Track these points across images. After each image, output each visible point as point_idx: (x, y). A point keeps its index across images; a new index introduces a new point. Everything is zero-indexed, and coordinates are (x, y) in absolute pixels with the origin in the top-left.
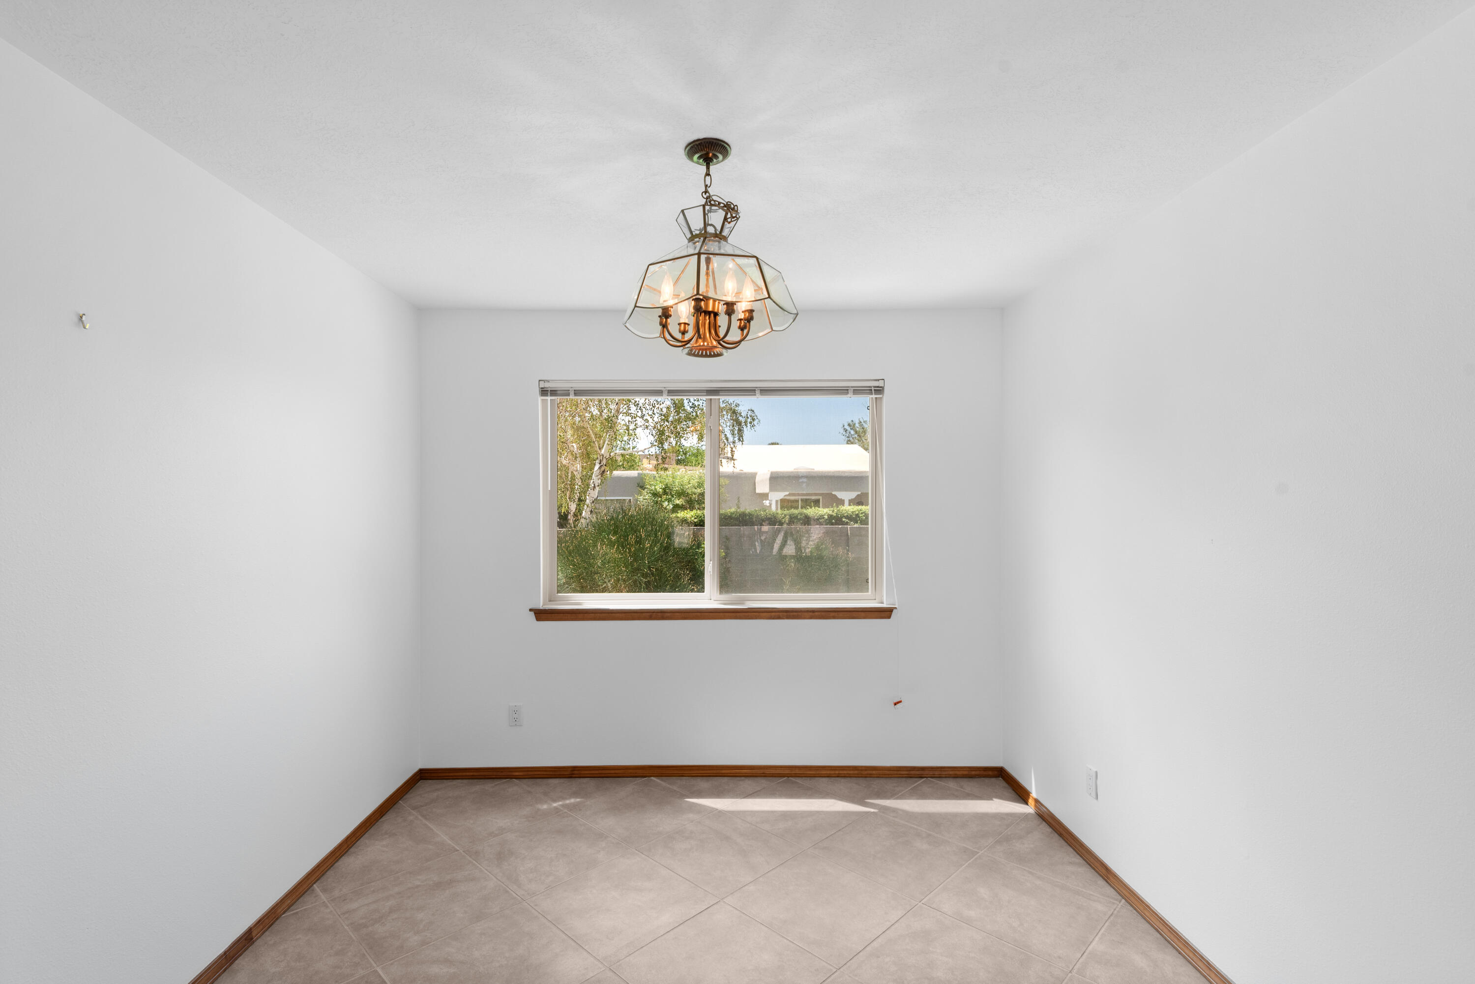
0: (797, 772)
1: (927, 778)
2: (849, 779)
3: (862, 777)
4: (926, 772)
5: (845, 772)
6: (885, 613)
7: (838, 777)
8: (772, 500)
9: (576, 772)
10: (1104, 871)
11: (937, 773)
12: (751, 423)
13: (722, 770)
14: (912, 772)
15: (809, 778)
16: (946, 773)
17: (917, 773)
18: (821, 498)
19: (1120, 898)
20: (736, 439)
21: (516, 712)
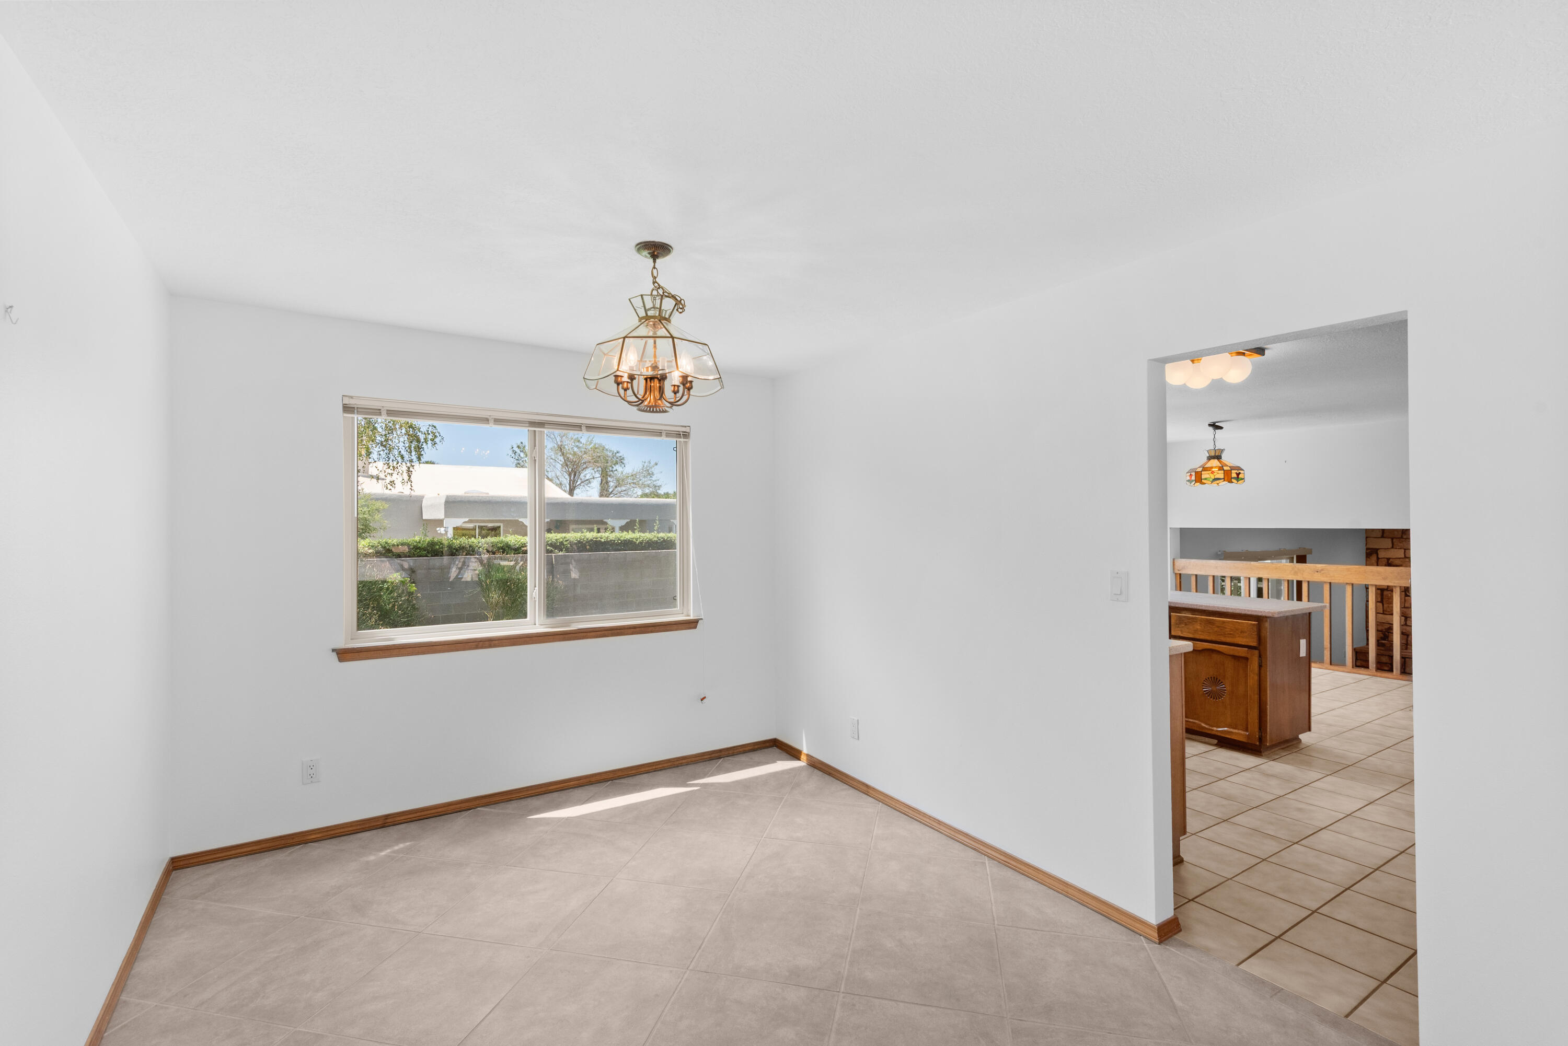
0: (620, 774)
1: (724, 757)
2: (664, 771)
3: (674, 767)
4: (723, 753)
5: (660, 766)
6: (692, 624)
7: (655, 771)
8: (448, 527)
9: (389, 820)
10: (865, 788)
11: (731, 752)
12: (432, 440)
13: (549, 786)
14: (713, 755)
15: (631, 778)
16: (738, 751)
17: (717, 755)
18: (502, 525)
19: (878, 802)
20: (414, 458)
21: (312, 767)
